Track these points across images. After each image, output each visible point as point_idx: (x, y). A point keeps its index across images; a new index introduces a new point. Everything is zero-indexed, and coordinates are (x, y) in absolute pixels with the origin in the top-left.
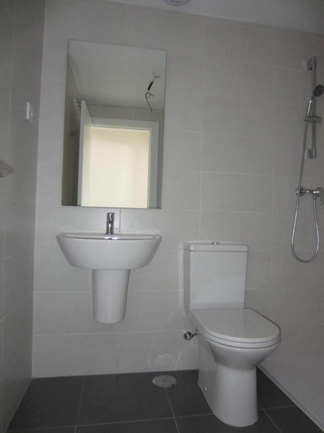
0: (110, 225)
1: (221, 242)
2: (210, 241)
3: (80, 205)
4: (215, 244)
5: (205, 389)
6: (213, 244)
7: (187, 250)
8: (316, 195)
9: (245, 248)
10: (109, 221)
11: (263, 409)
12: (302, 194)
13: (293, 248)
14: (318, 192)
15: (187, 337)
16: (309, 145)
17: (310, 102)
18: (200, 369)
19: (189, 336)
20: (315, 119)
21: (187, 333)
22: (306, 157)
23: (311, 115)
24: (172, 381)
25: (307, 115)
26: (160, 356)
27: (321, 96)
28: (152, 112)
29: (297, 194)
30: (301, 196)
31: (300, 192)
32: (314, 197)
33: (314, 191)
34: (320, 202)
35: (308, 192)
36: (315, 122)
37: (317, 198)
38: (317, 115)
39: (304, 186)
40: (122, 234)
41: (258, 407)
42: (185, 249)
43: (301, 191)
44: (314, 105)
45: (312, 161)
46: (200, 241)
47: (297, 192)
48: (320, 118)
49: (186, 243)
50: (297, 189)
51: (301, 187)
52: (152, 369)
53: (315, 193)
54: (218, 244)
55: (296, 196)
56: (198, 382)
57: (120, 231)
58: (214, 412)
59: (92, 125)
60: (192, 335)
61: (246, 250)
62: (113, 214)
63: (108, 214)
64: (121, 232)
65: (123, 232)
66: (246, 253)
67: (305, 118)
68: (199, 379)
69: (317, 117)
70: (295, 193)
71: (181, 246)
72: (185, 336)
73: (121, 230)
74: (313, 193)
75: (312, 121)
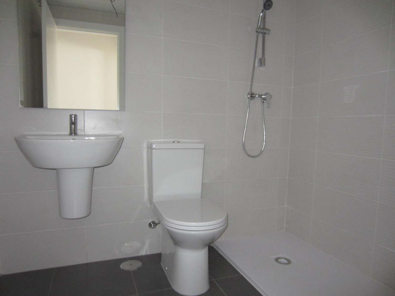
0: (73, 126)
1: (181, 140)
2: (172, 140)
3: (46, 108)
4: (176, 142)
5: (166, 268)
6: (174, 142)
7: (150, 148)
8: (264, 99)
9: (202, 146)
10: (71, 123)
11: (214, 280)
12: (253, 98)
13: (244, 145)
14: (265, 97)
15: (151, 225)
16: (259, 55)
17: (261, 15)
18: (163, 253)
19: (153, 225)
20: (264, 31)
21: (152, 222)
22: (256, 65)
23: (262, 27)
24: (138, 264)
25: (258, 26)
26: (126, 244)
27: (270, 10)
28: (117, 16)
29: (249, 98)
30: (252, 100)
31: (251, 97)
32: (262, 101)
33: (262, 96)
34: (267, 106)
35: (257, 96)
36: (265, 33)
37: (265, 101)
38: (266, 27)
39: (254, 91)
40: (87, 134)
41: (210, 278)
42: (148, 148)
43: (252, 95)
44: (264, 18)
45: (262, 69)
46: (162, 140)
47: (249, 96)
48: (269, 30)
49: (149, 142)
50: (249, 94)
51: (252, 92)
52: (119, 256)
53: (263, 97)
54: (178, 142)
55: (248, 100)
56: (161, 263)
57: (84, 132)
58: (172, 286)
59: (56, 26)
60: (155, 224)
61: (203, 148)
62: (75, 116)
63: (71, 116)
64: (86, 133)
65: (88, 132)
66: (203, 151)
67: (256, 30)
68: (162, 260)
69: (267, 29)
70: (247, 97)
71: (145, 145)
72: (150, 225)
73: (85, 130)
74: (262, 97)
75: (262, 33)
